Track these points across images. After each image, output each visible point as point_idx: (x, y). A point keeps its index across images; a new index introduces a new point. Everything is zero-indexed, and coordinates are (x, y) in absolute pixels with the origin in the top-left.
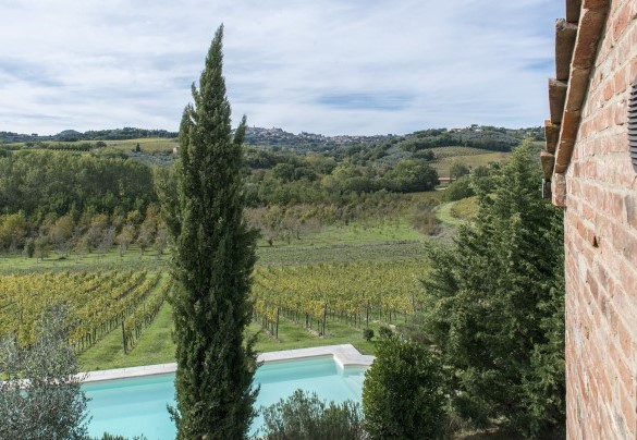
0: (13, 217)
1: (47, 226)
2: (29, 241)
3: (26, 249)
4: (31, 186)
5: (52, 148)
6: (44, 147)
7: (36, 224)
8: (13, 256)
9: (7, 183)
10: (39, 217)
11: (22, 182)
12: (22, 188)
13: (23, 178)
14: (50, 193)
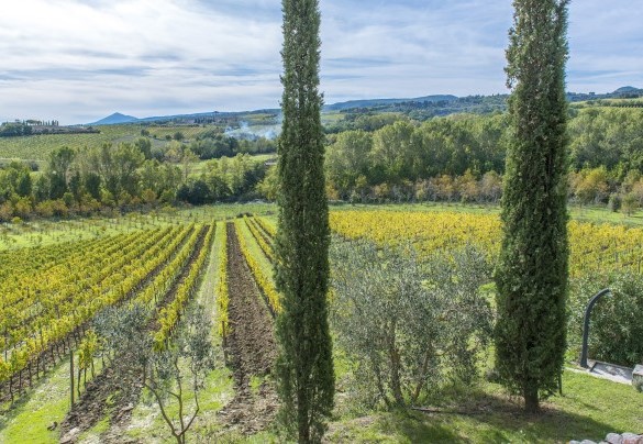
0: (596, 171)
1: (630, 182)
2: (613, 196)
3: (611, 203)
4: (611, 143)
5: (615, 105)
6: (607, 104)
7: (617, 179)
8: (598, 209)
9: (588, 140)
10: (620, 173)
11: (601, 138)
12: (601, 144)
13: (603, 134)
14: (631, 150)
